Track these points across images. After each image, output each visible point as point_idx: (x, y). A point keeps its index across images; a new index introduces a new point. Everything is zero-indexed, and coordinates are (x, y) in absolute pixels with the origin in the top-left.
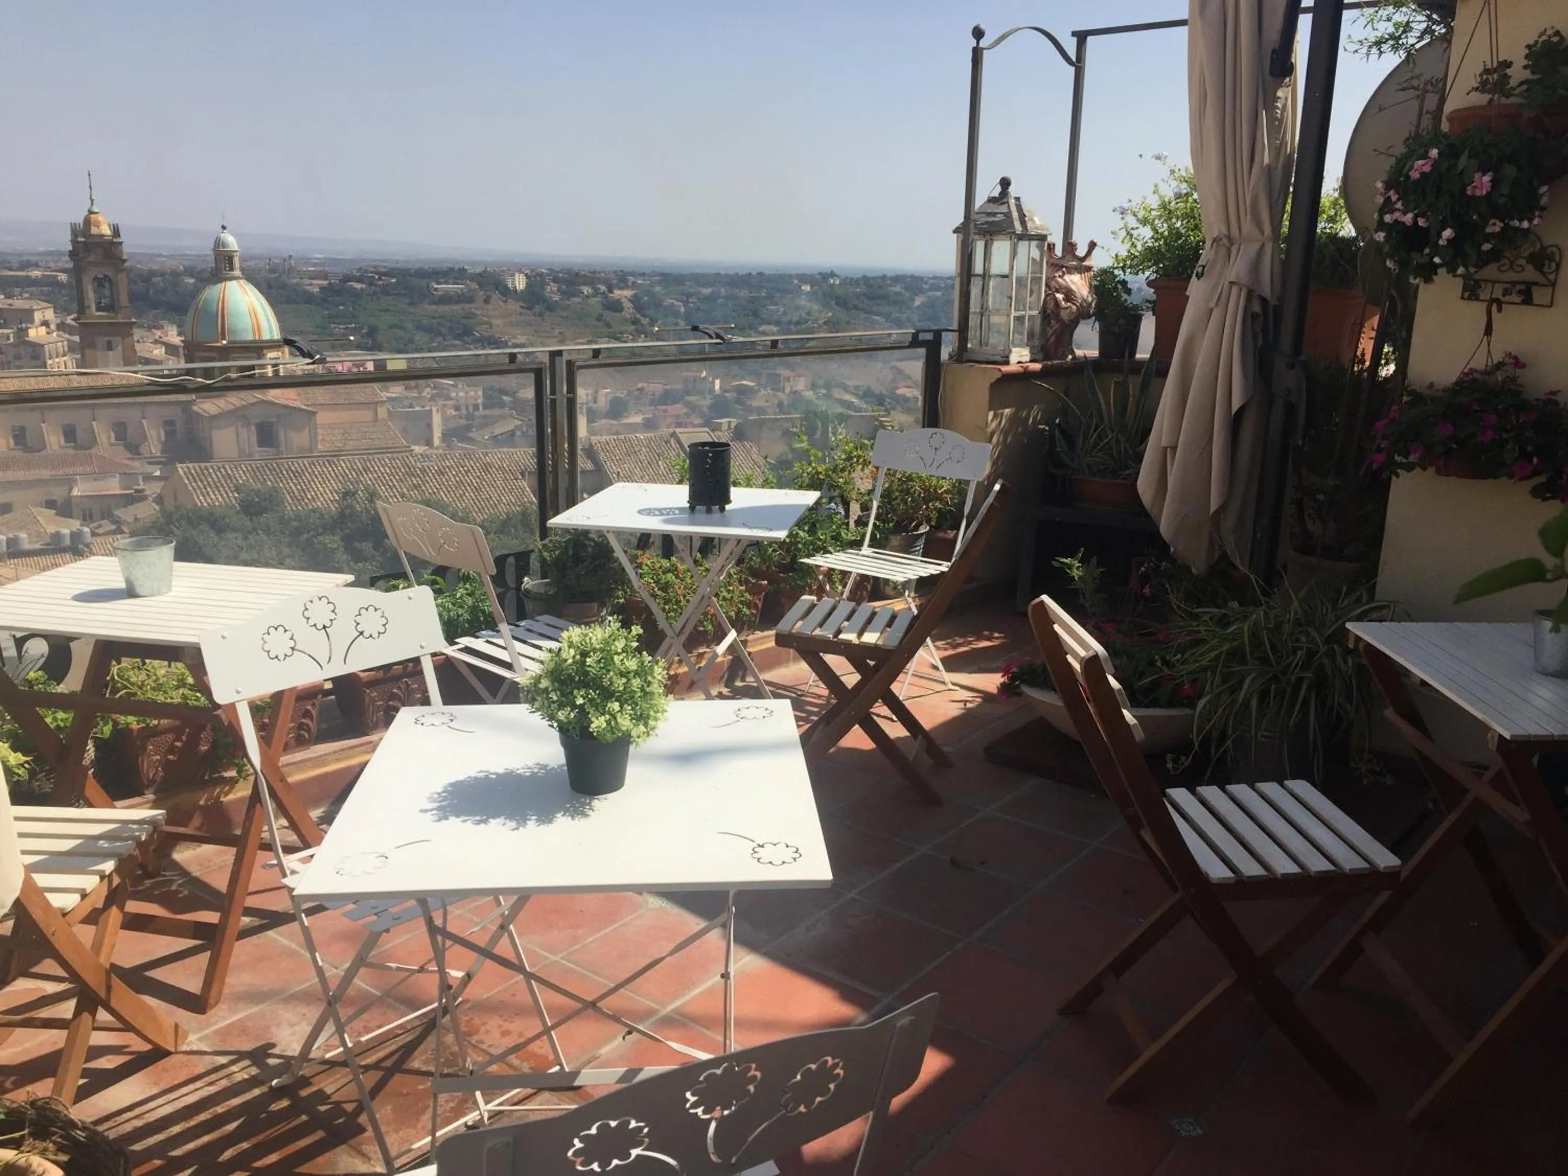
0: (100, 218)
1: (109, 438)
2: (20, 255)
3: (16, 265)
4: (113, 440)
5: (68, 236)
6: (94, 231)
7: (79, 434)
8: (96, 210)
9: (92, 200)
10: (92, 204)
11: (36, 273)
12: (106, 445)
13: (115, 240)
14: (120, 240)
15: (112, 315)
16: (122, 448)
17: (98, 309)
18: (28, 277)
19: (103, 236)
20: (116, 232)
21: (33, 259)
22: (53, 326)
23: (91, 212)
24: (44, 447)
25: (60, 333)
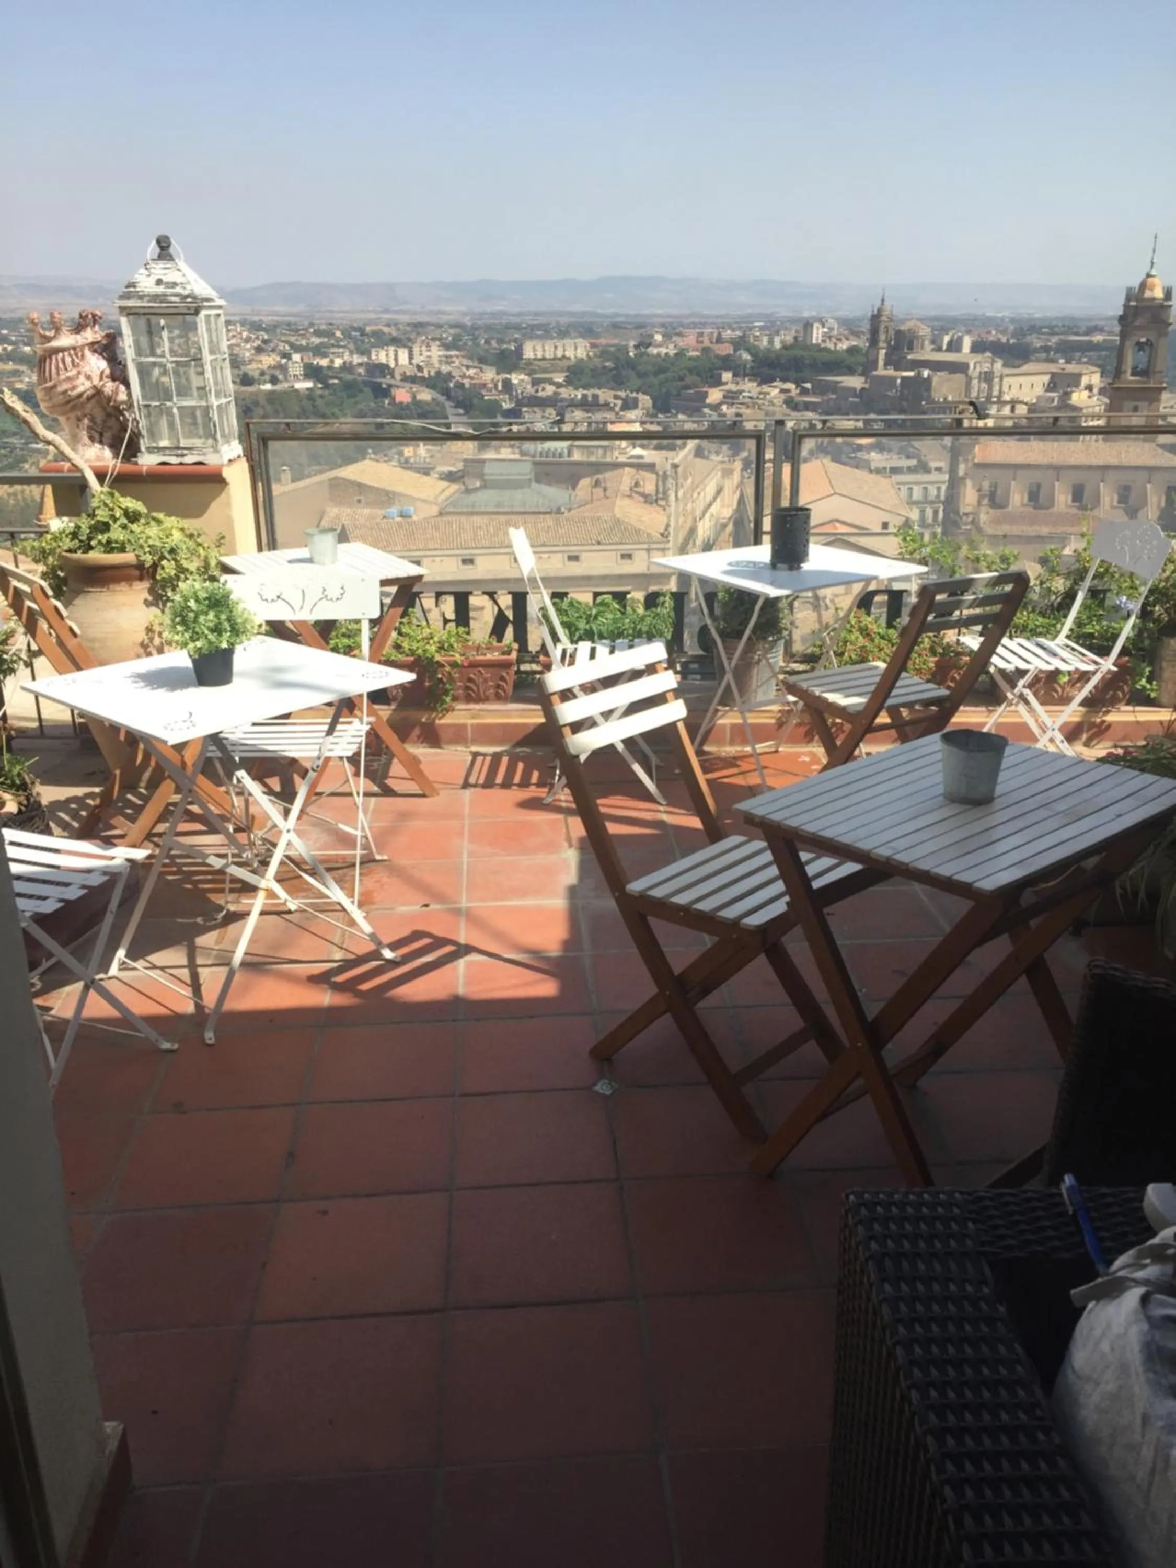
0: (1156, 281)
1: (1112, 501)
2: (1090, 320)
3: (1084, 329)
4: (1115, 503)
5: (1122, 301)
6: (1148, 294)
7: (1087, 494)
8: (1153, 273)
9: (1152, 263)
10: (1152, 267)
11: (1098, 338)
12: (1107, 507)
13: (1165, 303)
14: (1170, 303)
15: (1144, 379)
16: (1122, 512)
17: (1133, 374)
18: (1091, 342)
19: (1154, 299)
20: (1168, 294)
21: (1101, 323)
22: (1095, 391)
23: (1149, 276)
24: (1052, 505)
25: (1101, 397)
